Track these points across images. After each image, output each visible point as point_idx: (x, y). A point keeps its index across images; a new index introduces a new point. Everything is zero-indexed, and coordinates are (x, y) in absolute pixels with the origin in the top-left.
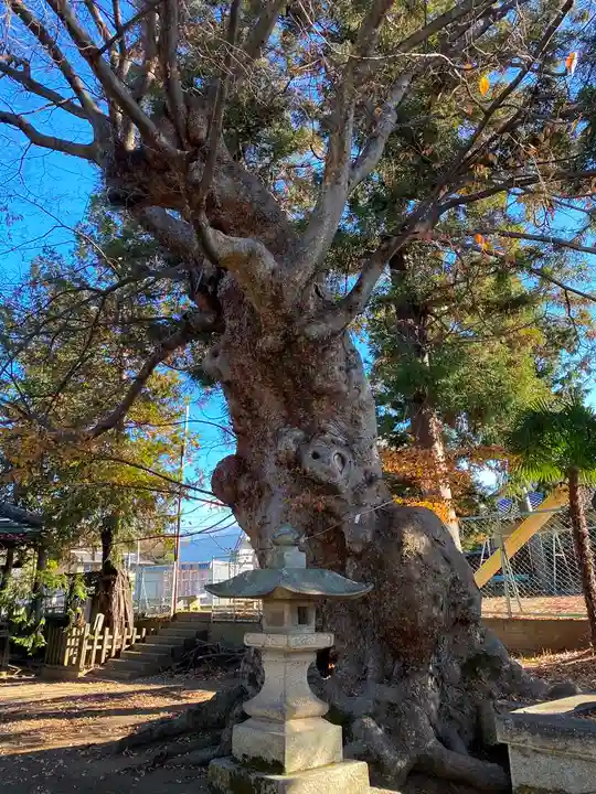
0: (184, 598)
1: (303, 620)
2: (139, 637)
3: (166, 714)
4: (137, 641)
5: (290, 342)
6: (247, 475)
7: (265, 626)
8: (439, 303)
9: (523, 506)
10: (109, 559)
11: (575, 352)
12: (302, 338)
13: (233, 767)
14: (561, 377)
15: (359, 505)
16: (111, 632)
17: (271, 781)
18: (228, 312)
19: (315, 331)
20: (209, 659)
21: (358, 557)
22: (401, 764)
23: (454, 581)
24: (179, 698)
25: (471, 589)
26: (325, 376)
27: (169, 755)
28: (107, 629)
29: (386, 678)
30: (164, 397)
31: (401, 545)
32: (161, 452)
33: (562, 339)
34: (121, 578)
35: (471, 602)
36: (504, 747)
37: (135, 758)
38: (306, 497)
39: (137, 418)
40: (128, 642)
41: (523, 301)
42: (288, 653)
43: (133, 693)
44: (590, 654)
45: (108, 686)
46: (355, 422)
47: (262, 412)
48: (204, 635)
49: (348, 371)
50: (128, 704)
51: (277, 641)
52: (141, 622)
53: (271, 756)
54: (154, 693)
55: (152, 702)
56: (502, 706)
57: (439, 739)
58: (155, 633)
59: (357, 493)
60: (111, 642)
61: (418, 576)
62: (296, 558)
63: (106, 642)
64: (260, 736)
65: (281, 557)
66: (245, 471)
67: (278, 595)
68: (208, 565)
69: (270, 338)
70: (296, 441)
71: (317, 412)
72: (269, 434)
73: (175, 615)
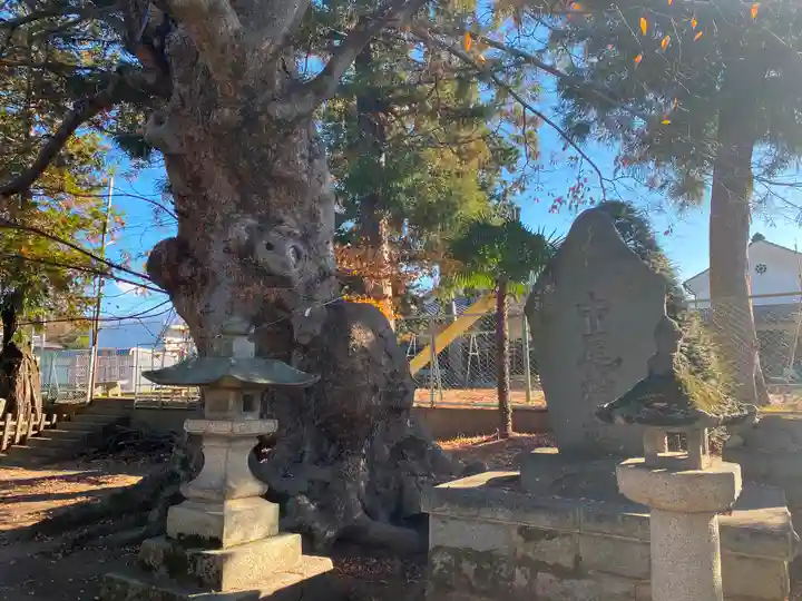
0: (103, 384)
1: (248, 407)
2: (49, 423)
3: (84, 499)
4: (46, 427)
5: (250, 119)
6: (190, 260)
7: (207, 414)
8: (400, 101)
9: (449, 309)
10: (13, 340)
11: (514, 169)
12: (264, 118)
13: (168, 545)
14: (497, 193)
15: (310, 299)
16: (15, 418)
17: (209, 555)
18: (176, 73)
19: (279, 110)
20: (129, 445)
21: (305, 349)
22: (330, 534)
23: (393, 374)
24: (98, 483)
25: (406, 381)
26: (286, 164)
27: (90, 537)
28: (10, 415)
29: (321, 459)
30: (82, 163)
31: (348, 338)
32: (79, 226)
33: (503, 156)
34: (27, 360)
35: (406, 392)
36: (426, 516)
37: (50, 542)
38: (257, 288)
39: (47, 184)
40: (35, 428)
41: (480, 113)
42: (230, 439)
43: (44, 479)
44: (496, 438)
45: (12, 472)
46: (314, 216)
47: (211, 194)
48: (125, 421)
49: (310, 161)
50: (39, 490)
51: (223, 428)
52: (50, 408)
53: (209, 533)
54: (68, 479)
55: (65, 488)
56: (423, 482)
57: (366, 512)
58: (68, 419)
59: (310, 287)
60: (15, 428)
61: (360, 367)
62: (245, 347)
63: (7, 428)
64: (197, 515)
65: (229, 347)
66: (187, 255)
67: (226, 383)
68: (127, 351)
69: (227, 111)
70: (249, 229)
71: (273, 200)
72: (219, 218)
73: (92, 401)
